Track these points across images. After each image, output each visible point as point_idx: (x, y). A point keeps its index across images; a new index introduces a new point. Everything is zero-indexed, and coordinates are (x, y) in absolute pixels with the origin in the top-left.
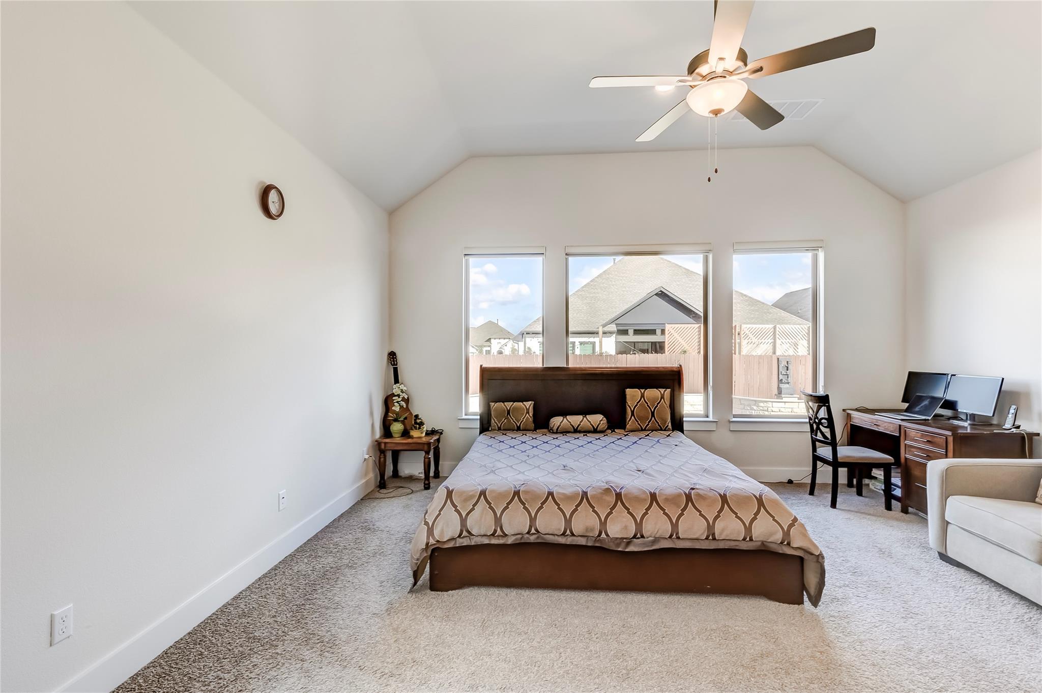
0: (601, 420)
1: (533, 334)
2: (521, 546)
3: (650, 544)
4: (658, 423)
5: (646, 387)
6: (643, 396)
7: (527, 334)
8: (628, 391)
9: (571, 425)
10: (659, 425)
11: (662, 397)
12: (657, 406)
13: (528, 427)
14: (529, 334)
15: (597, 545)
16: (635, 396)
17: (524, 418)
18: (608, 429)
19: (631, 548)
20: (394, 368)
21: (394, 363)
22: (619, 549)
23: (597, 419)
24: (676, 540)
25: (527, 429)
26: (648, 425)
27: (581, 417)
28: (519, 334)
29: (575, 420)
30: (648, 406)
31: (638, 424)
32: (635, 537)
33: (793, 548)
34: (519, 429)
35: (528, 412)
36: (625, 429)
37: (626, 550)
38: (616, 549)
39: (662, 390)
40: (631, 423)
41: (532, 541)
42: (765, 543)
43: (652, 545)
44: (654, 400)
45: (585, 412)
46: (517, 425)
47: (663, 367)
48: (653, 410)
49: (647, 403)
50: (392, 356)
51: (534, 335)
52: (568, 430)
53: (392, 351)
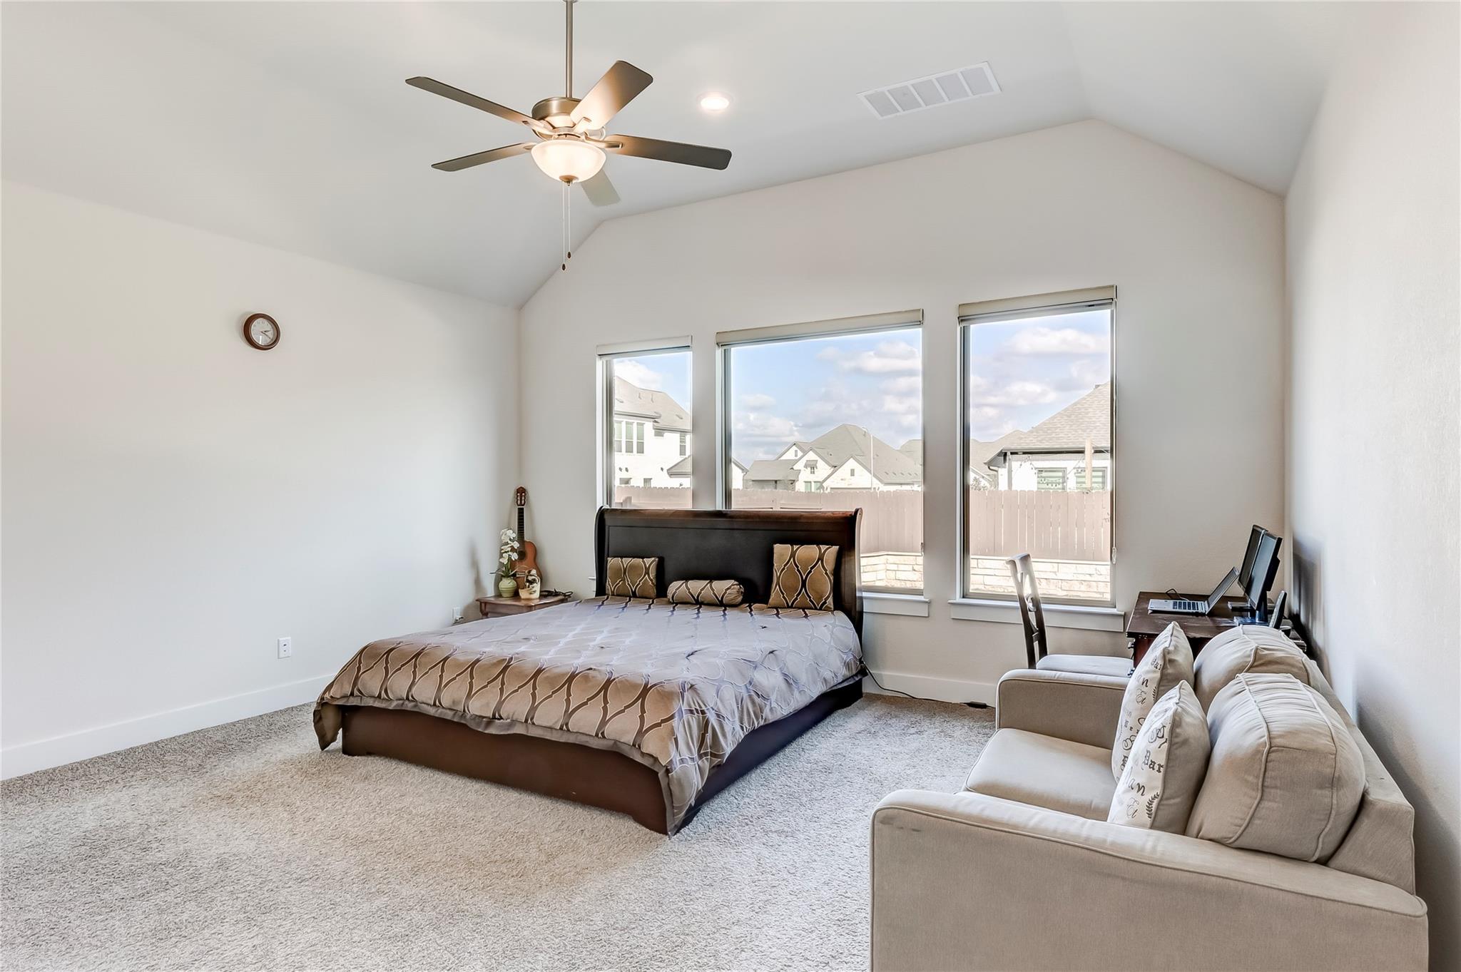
0: (728, 589)
1: (1024, 453)
2: (400, 713)
3: (507, 727)
4: (810, 597)
5: (802, 542)
6: (793, 555)
7: (1012, 453)
8: (777, 547)
9: (690, 592)
10: (810, 600)
11: (821, 558)
12: (810, 572)
13: (646, 594)
14: (1016, 453)
15: (463, 722)
16: (783, 555)
17: (641, 580)
18: (742, 602)
19: (492, 730)
20: (519, 509)
21: (521, 502)
22: (480, 730)
23: (726, 588)
24: (530, 726)
25: (644, 595)
26: (796, 599)
27: (704, 583)
28: (999, 455)
29: (696, 586)
30: (798, 570)
31: (784, 597)
32: (494, 717)
33: (642, 753)
34: (634, 595)
35: (647, 573)
36: (766, 603)
37: (486, 732)
38: (476, 729)
39: (823, 547)
40: (775, 595)
41: (408, 709)
42: (618, 743)
43: (508, 729)
44: (808, 561)
45: (711, 577)
46: (632, 590)
47: (833, 512)
48: (804, 577)
49: (797, 567)
50: (521, 492)
51: (1026, 455)
52: (685, 600)
53: (521, 487)
